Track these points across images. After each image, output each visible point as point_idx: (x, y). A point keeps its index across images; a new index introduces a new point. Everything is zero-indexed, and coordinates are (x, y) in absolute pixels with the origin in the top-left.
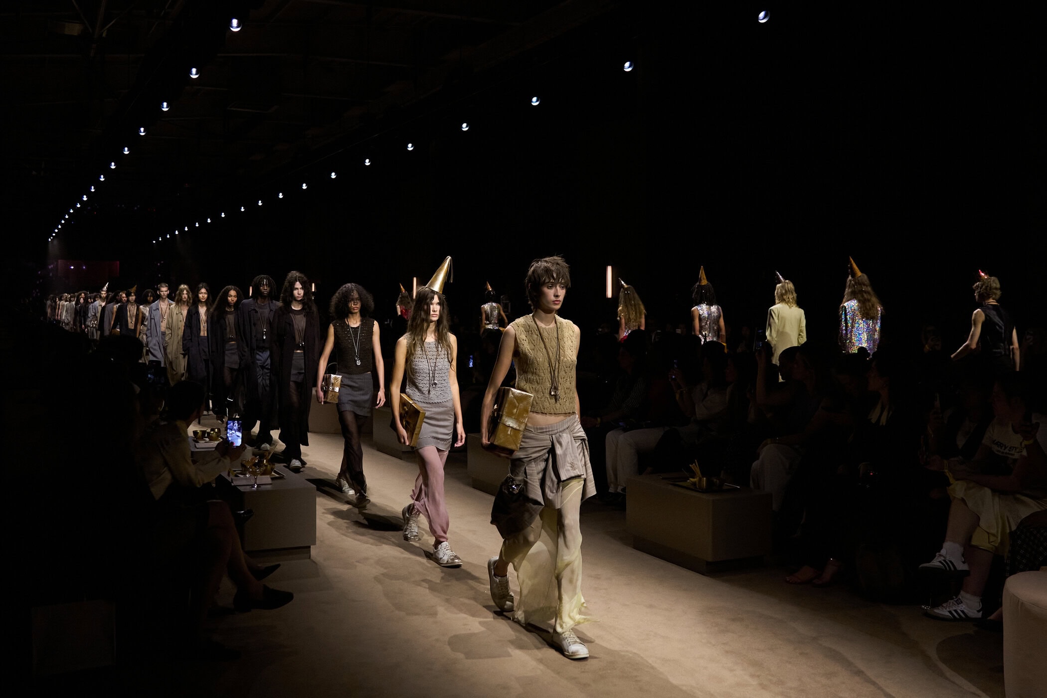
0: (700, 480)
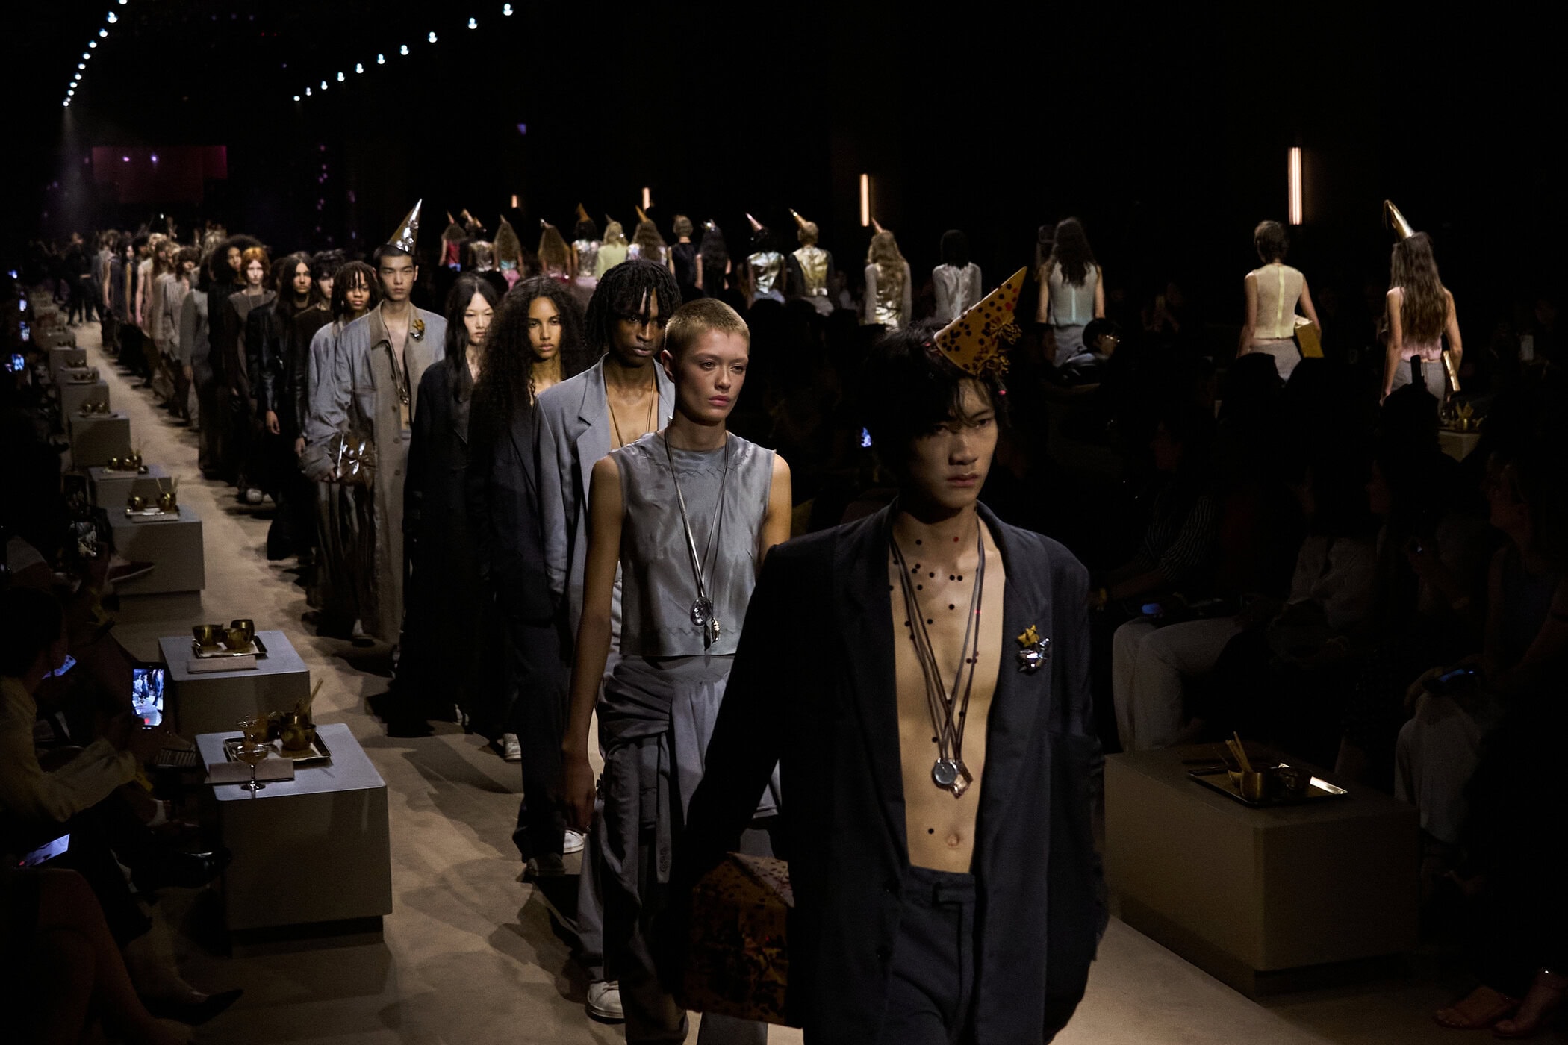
0: (1248, 777)
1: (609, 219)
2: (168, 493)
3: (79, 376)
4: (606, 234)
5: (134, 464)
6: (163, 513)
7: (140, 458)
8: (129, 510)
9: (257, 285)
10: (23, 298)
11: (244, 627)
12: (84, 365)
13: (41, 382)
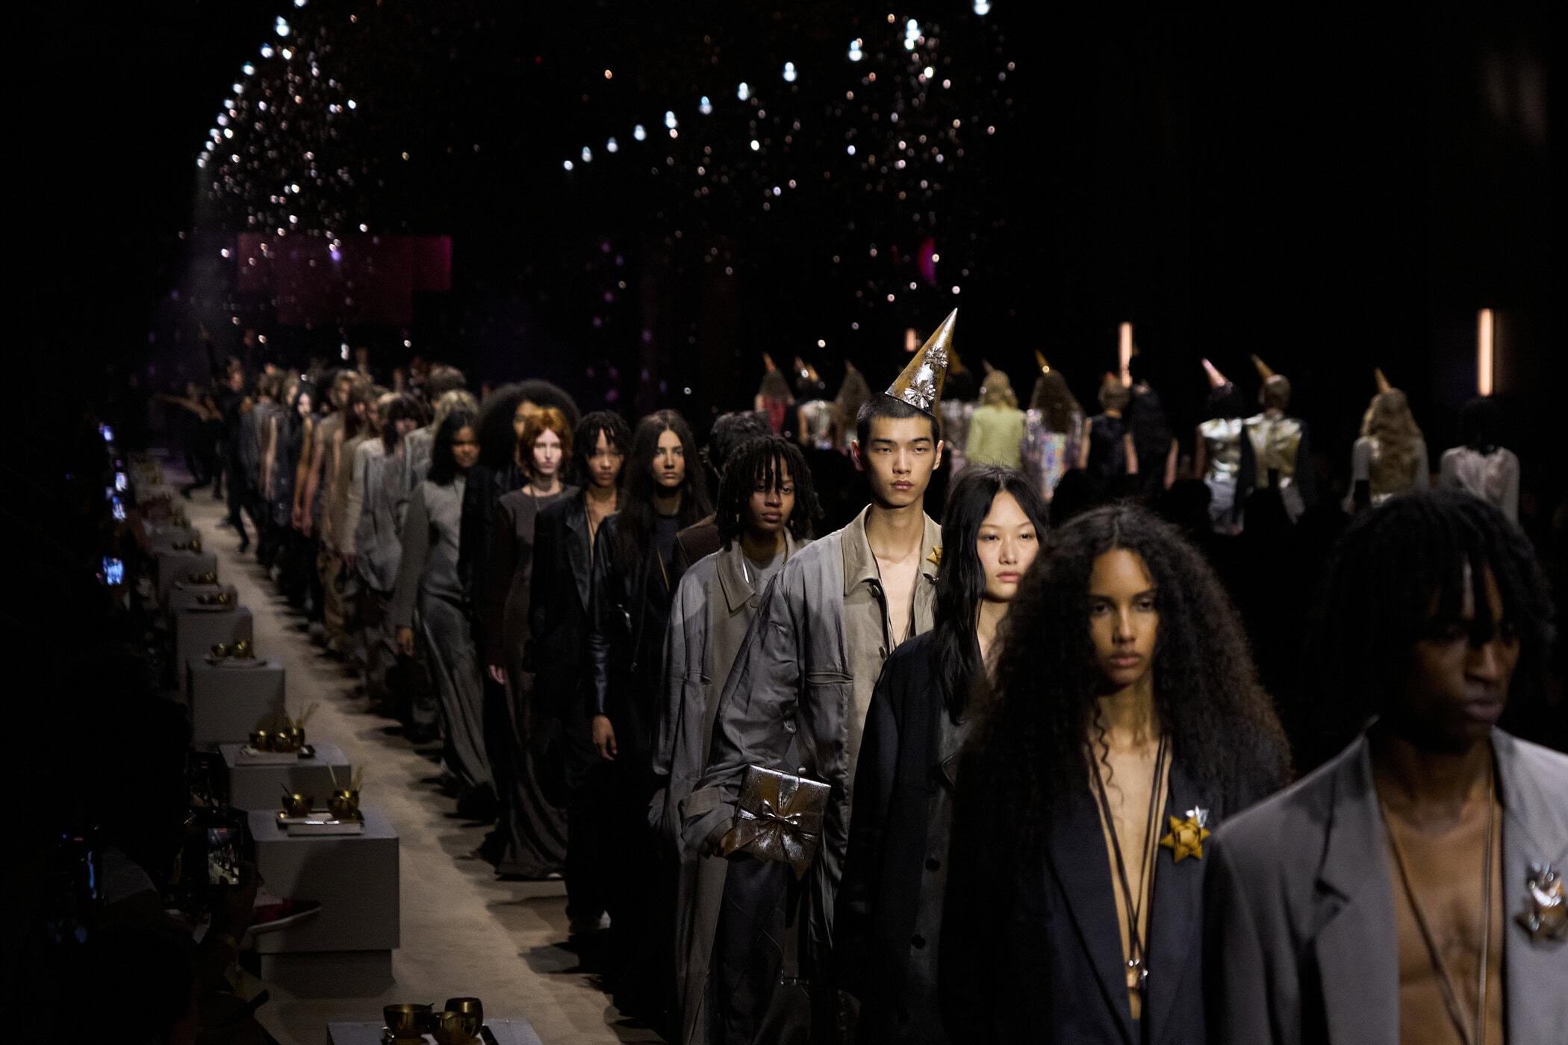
1: (988, 367)
2: (347, 790)
3: (206, 597)
4: (984, 390)
5: (292, 742)
6: (337, 822)
7: (301, 732)
8: (282, 816)
9: (549, 477)
10: (121, 470)
11: (466, 1010)
12: (215, 581)
13: (146, 605)
